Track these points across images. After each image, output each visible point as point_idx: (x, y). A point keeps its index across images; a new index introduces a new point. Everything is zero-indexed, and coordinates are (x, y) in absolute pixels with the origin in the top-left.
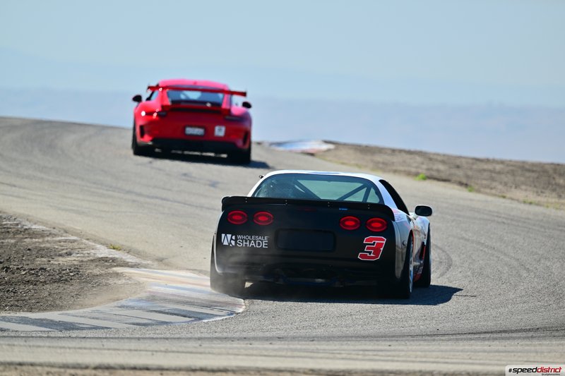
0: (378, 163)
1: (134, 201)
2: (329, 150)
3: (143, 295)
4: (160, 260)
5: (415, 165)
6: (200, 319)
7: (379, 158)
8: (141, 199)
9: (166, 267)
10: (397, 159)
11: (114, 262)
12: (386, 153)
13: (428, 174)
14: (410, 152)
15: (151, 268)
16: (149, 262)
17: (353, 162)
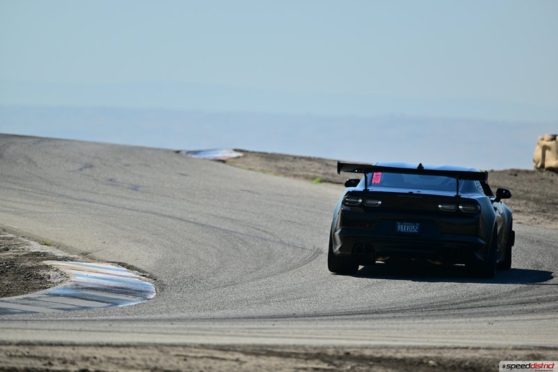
0: (281, 168)
1: (65, 203)
2: (239, 157)
3: (68, 284)
4: (85, 254)
5: (313, 170)
6: (117, 304)
7: (281, 164)
8: (72, 201)
9: (90, 261)
10: (298, 165)
11: (45, 256)
12: (288, 160)
13: (325, 177)
14: (309, 159)
15: (76, 261)
16: (75, 256)
17: (258, 168)
